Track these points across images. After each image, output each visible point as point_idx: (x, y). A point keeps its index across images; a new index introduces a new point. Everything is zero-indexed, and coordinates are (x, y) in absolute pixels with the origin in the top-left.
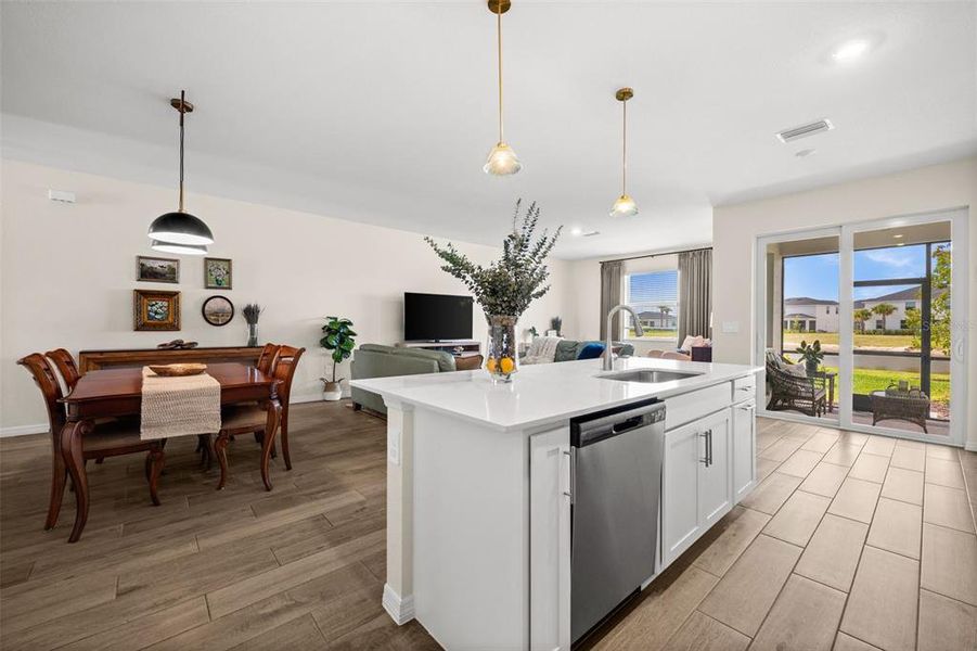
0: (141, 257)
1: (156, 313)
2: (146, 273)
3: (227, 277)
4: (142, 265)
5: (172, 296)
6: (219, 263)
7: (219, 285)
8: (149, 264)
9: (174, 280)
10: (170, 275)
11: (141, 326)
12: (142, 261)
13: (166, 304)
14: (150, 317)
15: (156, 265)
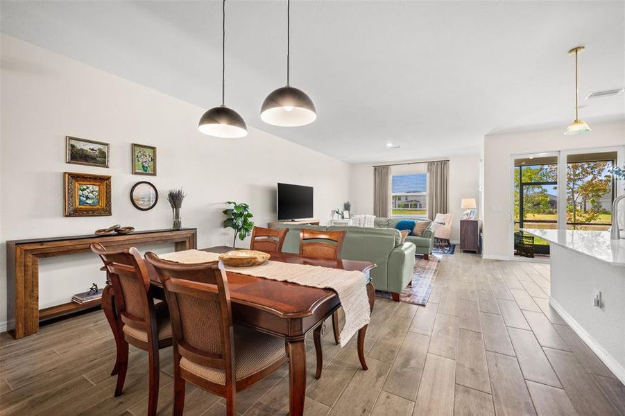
0: (71, 138)
1: (87, 198)
2: (77, 156)
3: (152, 163)
4: (73, 146)
5: (104, 181)
6: (145, 150)
7: (145, 172)
8: (80, 145)
9: (104, 164)
10: (100, 158)
11: (74, 212)
12: (73, 142)
13: (96, 188)
14: (82, 203)
15: (87, 147)
